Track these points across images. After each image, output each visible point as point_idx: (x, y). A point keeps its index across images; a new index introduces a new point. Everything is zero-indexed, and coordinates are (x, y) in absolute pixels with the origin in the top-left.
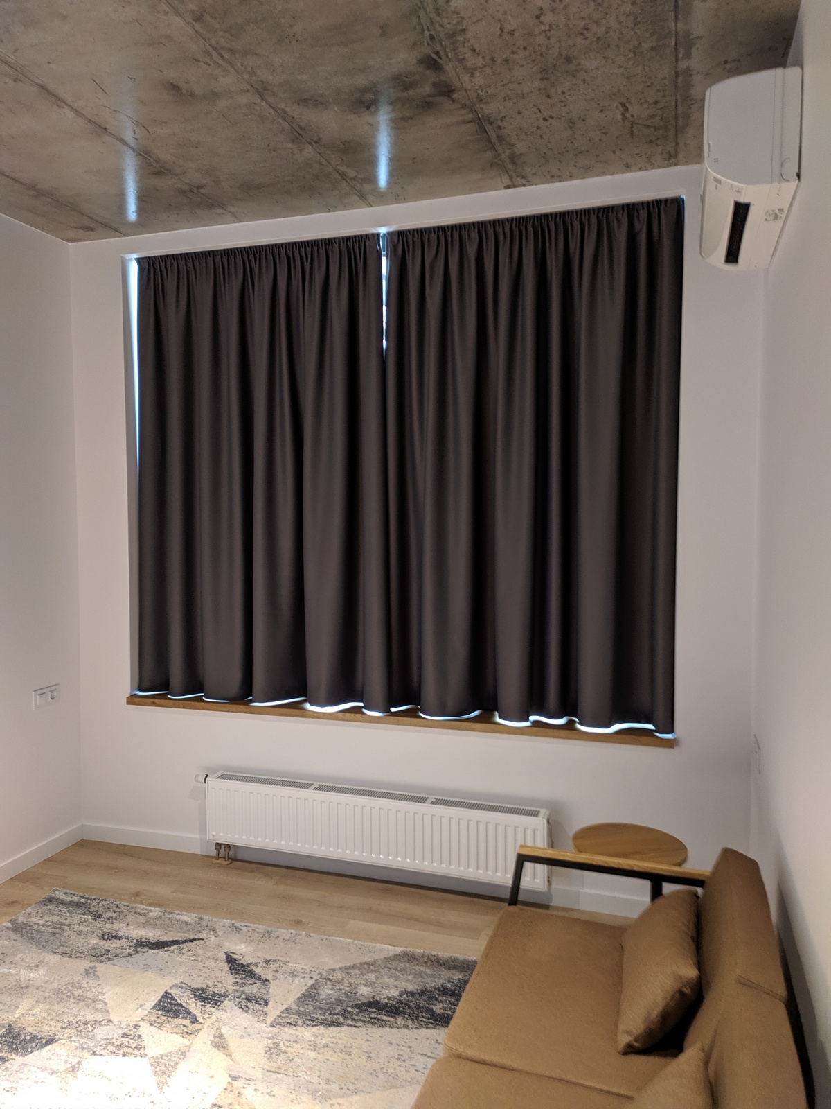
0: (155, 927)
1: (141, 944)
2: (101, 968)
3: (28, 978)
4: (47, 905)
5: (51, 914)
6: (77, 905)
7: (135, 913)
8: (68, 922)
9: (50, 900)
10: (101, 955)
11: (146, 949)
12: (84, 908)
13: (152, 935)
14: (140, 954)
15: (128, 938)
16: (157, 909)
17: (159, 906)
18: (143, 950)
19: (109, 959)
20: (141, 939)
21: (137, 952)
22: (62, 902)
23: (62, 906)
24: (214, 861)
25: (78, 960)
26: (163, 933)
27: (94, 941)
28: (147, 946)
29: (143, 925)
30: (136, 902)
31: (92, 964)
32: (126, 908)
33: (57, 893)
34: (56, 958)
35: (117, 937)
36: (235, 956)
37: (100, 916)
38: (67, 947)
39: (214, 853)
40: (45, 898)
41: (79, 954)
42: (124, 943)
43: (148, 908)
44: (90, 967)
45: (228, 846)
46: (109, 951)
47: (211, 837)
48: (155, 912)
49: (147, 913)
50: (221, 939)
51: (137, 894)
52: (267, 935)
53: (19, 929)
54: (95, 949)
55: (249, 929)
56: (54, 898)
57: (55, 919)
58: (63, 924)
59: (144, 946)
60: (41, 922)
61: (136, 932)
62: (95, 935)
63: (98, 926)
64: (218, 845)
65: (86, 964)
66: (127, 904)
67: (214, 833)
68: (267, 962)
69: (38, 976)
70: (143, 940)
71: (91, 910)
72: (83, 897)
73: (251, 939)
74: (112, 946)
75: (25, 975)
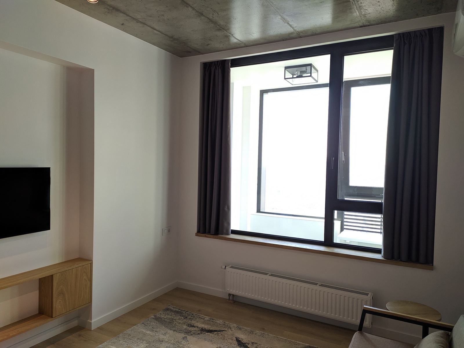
0: (208, 324)
1: (203, 330)
2: (189, 337)
3: (162, 338)
4: (167, 311)
5: (168, 315)
6: (178, 312)
7: (200, 318)
8: (175, 318)
9: (168, 309)
10: (188, 333)
11: (205, 332)
12: (180, 314)
13: (206, 327)
14: (203, 334)
15: (198, 327)
16: (208, 317)
17: (209, 316)
18: (204, 332)
19: (191, 335)
20: (203, 328)
21: (201, 333)
22: (172, 311)
23: (172, 312)
24: (228, 301)
25: (180, 333)
26: (211, 327)
27: (185, 327)
28: (205, 331)
29: (203, 323)
30: (199, 314)
31: (185, 336)
32: (196, 315)
33: (170, 307)
34: (172, 331)
35: (193, 326)
36: (239, 339)
37: (186, 318)
38: (175, 328)
39: (228, 298)
40: (166, 308)
41: (180, 331)
42: (196, 329)
43: (204, 316)
44: (184, 337)
45: (233, 295)
46: (191, 331)
47: (227, 291)
48: (207, 318)
49: (204, 318)
50: (234, 332)
51: (199, 311)
52: (252, 332)
53: (157, 319)
54: (186, 330)
55: (244, 329)
56: (169, 309)
57: (170, 317)
58: (173, 319)
59: (204, 331)
60: (165, 317)
61: (200, 325)
62: (185, 325)
63: (186, 321)
64: (230, 295)
65: (183, 335)
66: (196, 314)
67: (228, 290)
68: (253, 343)
69: (166, 338)
70: (203, 329)
71: (183, 315)
72: (180, 309)
73: (246, 333)
74: (192, 329)
75: (162, 337)
